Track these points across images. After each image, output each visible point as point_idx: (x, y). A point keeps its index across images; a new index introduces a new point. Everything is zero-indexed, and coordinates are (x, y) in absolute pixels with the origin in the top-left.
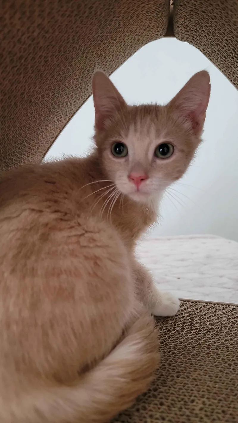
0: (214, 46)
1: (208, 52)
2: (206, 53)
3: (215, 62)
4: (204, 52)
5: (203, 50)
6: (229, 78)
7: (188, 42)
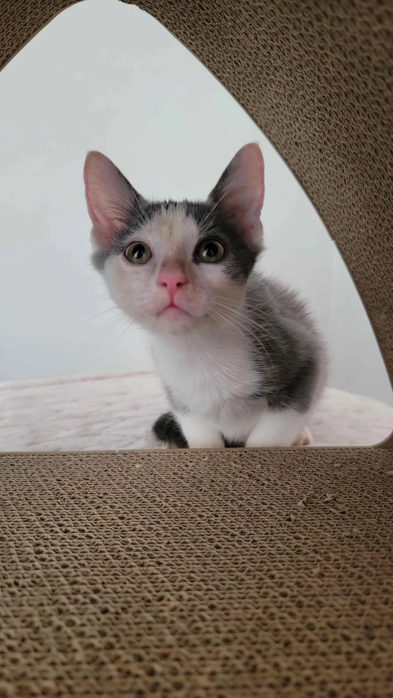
0: (174, 5)
1: (170, 21)
2: (168, 22)
3: (184, 39)
4: (165, 20)
5: (161, 19)
6: (209, 67)
7: (137, 5)
